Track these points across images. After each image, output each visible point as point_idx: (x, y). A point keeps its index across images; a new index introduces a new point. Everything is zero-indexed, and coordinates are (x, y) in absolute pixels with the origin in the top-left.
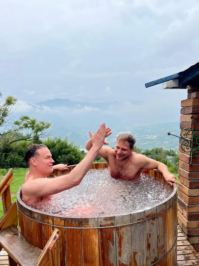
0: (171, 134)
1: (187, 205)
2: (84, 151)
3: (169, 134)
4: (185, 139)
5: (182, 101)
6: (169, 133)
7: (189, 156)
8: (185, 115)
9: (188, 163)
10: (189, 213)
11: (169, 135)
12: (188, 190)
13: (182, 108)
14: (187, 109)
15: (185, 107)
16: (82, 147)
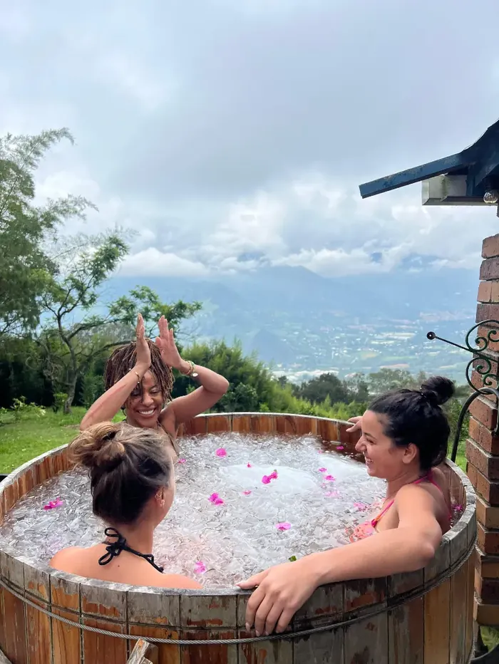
0: (437, 338)
1: (481, 554)
2: (287, 378)
3: (431, 336)
4: (480, 355)
5: (485, 241)
6: (431, 333)
7: (492, 407)
8: (490, 282)
9: (490, 427)
10: (488, 578)
11: (431, 338)
12: (487, 509)
13: (484, 261)
14: (494, 263)
15: (492, 257)
16: (283, 366)
